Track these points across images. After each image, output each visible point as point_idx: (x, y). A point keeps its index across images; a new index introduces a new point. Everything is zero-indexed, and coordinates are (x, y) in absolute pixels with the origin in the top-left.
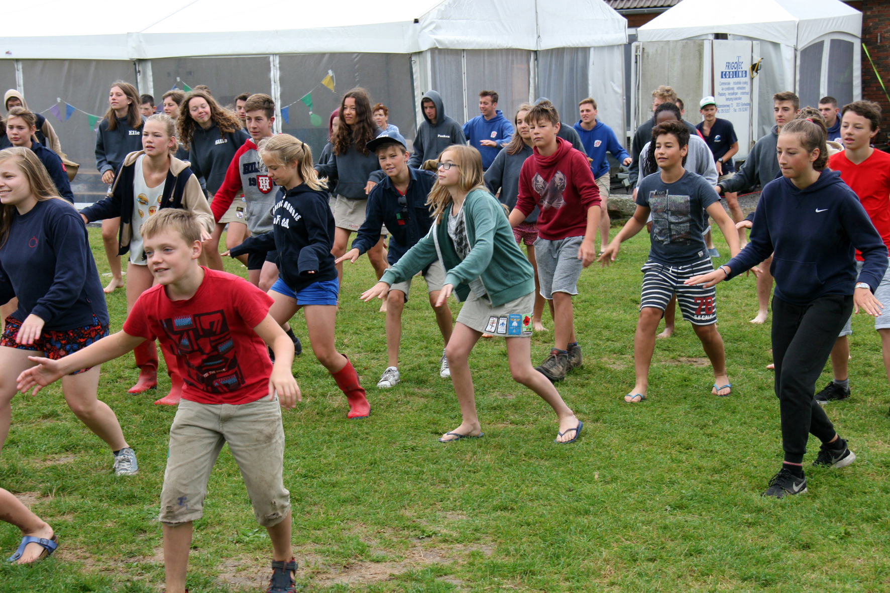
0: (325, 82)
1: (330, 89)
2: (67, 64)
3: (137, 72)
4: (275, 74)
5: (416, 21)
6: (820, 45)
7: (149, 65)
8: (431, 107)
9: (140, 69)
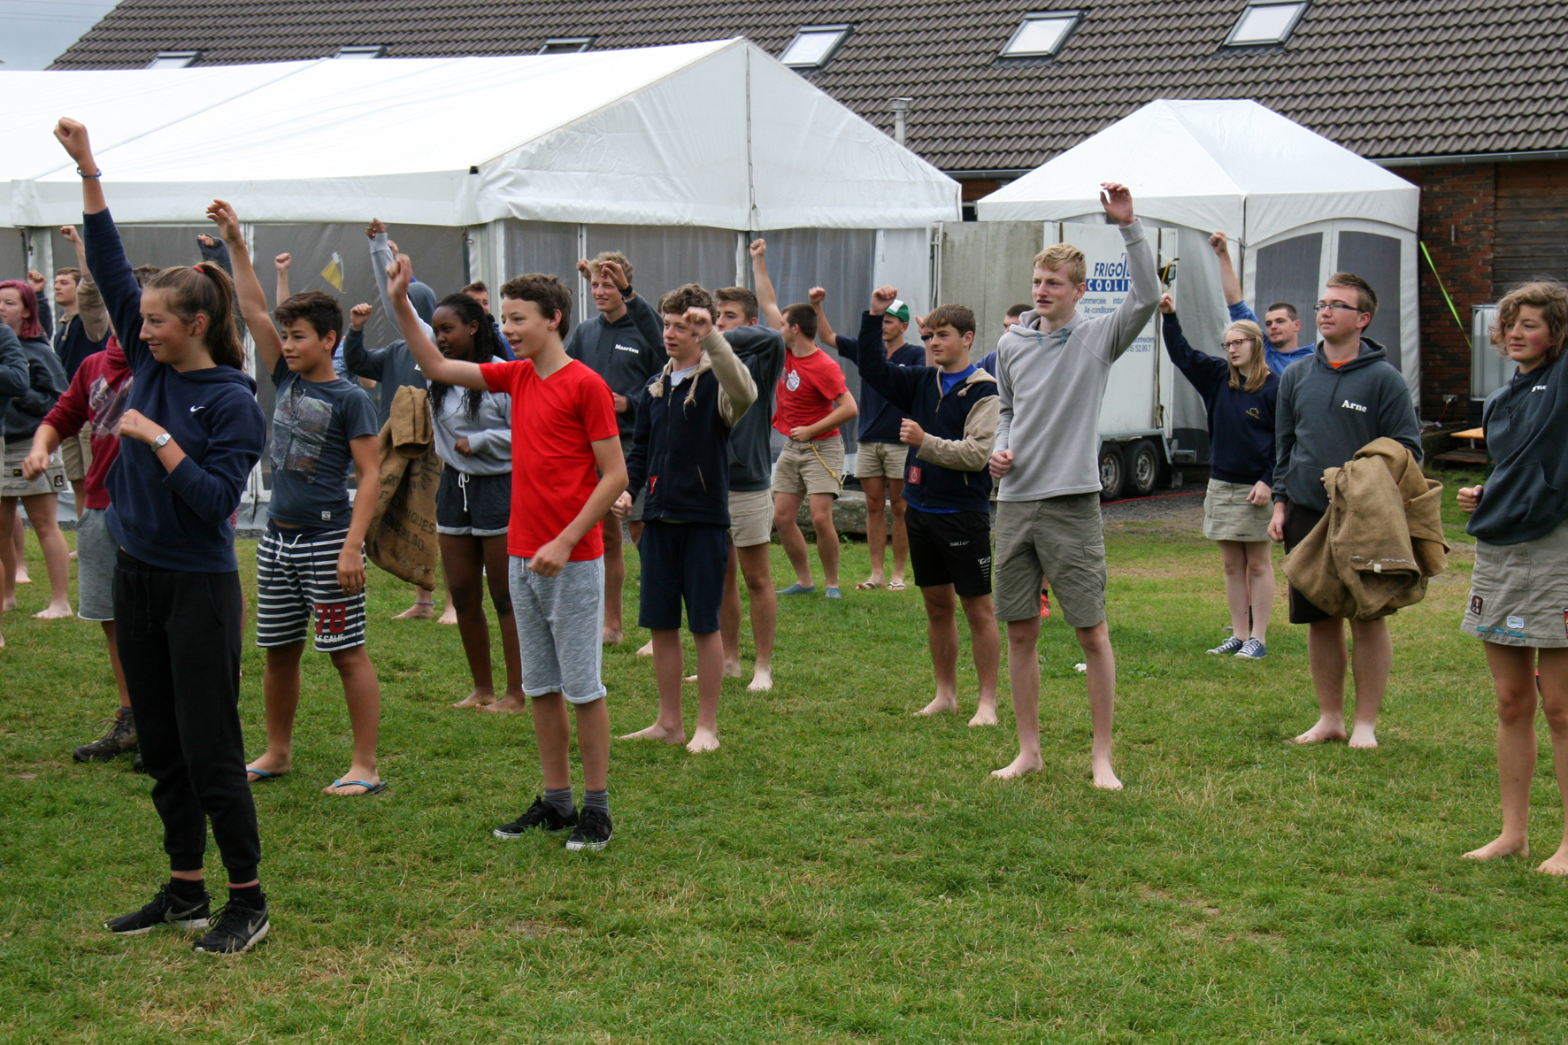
0: (327, 273)
1: (334, 286)
3: (26, 249)
5: (474, 170)
6: (1316, 239)
7: (48, 237)
9: (33, 243)
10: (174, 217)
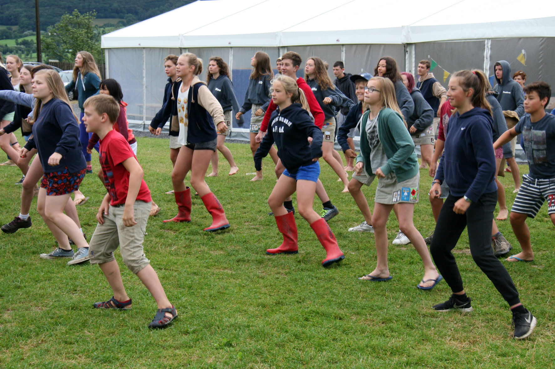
0: (519, 58)
1: (522, 64)
2: (368, 47)
3: (406, 52)
4: (487, 53)
7: (413, 47)
8: (500, 69)
9: (408, 49)
10: (460, 38)
